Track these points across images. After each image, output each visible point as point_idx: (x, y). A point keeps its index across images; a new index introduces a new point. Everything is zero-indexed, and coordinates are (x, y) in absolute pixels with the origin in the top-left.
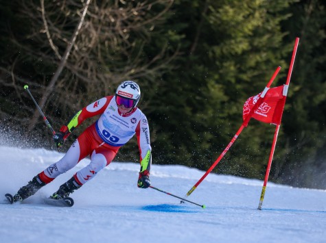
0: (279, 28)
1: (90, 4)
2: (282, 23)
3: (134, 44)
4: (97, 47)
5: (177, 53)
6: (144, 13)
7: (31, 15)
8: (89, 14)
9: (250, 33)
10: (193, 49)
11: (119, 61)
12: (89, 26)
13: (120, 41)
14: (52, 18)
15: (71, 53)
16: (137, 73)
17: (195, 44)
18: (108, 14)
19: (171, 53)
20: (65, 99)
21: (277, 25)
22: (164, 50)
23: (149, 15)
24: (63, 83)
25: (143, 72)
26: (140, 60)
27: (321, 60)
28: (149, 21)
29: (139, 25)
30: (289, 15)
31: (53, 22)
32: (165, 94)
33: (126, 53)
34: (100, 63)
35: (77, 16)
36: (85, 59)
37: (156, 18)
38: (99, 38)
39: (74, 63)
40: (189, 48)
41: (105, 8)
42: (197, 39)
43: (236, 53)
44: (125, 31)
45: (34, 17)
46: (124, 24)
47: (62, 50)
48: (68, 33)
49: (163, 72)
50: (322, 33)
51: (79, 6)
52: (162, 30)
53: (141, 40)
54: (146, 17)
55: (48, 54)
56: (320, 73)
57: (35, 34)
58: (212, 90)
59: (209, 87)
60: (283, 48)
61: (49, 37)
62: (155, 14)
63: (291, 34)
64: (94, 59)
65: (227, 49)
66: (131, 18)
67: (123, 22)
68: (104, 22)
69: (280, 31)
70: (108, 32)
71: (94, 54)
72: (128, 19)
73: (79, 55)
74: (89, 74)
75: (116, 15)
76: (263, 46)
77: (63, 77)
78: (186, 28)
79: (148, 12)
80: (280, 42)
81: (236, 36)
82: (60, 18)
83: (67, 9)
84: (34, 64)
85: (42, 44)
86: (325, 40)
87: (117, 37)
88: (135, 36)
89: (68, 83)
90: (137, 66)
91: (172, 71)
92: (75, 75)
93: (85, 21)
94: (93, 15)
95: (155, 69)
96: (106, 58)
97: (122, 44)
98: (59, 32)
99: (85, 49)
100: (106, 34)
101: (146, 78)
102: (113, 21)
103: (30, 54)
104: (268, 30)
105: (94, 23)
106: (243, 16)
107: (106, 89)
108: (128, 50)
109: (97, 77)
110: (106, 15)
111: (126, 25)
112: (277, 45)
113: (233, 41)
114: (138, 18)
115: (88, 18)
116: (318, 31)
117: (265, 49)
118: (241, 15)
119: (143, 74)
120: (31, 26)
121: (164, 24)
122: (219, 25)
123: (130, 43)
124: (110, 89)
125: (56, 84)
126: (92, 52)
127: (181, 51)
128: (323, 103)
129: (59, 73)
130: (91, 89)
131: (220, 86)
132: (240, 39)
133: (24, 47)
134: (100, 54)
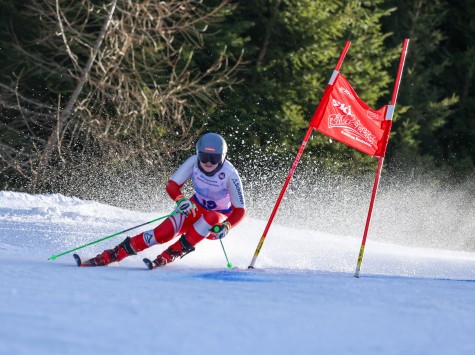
0: (378, 27)
2: (382, 20)
3: (180, 51)
4: (130, 55)
5: (239, 63)
6: (193, 8)
8: (120, 9)
9: (340, 35)
10: (261, 56)
11: (159, 74)
12: (120, 27)
13: (162, 47)
14: (70, 16)
15: (95, 63)
16: (185, 90)
17: (264, 51)
18: (145, 10)
19: (232, 63)
20: (87, 125)
21: (376, 23)
22: (221, 59)
23: (200, 11)
24: (85, 104)
25: (192, 88)
26: (189, 73)
27: (438, 70)
28: (202, 18)
29: (187, 24)
30: (393, 10)
31: (70, 22)
33: (170, 63)
34: (134, 77)
35: (103, 12)
36: (114, 71)
37: (211, 14)
38: (134, 42)
39: (99, 78)
40: (256, 55)
41: (141, 1)
42: (266, 43)
43: (320, 62)
44: (169, 32)
45: (46, 16)
46: (167, 23)
47: (84, 59)
48: (91, 35)
49: (221, 89)
50: (439, 36)
52: (219, 31)
53: (190, 45)
54: (197, 14)
55: (65, 65)
56: (435, 88)
57: (47, 38)
58: (288, 112)
59: (284, 109)
60: (384, 55)
61: (65, 41)
62: (209, 9)
63: (395, 35)
64: (127, 71)
65: (307, 57)
66: (177, 15)
67: (165, 20)
68: (140, 21)
69: (380, 31)
70: (146, 35)
71: (127, 64)
72: (172, 17)
73: (106, 65)
74: (120, 91)
75: (156, 11)
76: (357, 52)
77: (85, 97)
78: (251, 29)
79: (199, 6)
80: (380, 46)
81: (320, 38)
82: (81, 15)
83: (89, 3)
84: (46, 79)
85: (56, 51)
86: (442, 43)
87: (157, 41)
88: (183, 40)
89: (91, 104)
90: (186, 80)
91: (233, 86)
92: (101, 93)
93: (114, 19)
94: (124, 12)
95: (210, 84)
96: (142, 69)
97: (165, 50)
98: (79, 34)
99: (115, 58)
100: (143, 37)
101: (197, 97)
102: (152, 18)
103: (40, 65)
104: (363, 30)
105: (126, 22)
106: (330, 12)
107: (143, 112)
108: (172, 58)
109: (130, 96)
110: (142, 11)
111: (170, 24)
112: (376, 51)
113: (315, 46)
114: (187, 15)
115: (118, 15)
116: (432, 31)
117: (360, 56)
118: (327, 10)
119: (193, 92)
120: (42, 27)
121: (222, 23)
122: (297, 24)
123: (176, 49)
124: (148, 112)
125: (75, 106)
126: (124, 61)
127: (244, 59)
128: (440, 129)
129: (79, 90)
130: (122, 112)
131: (299, 107)
132: (326, 43)
133: (32, 56)
134: (134, 65)
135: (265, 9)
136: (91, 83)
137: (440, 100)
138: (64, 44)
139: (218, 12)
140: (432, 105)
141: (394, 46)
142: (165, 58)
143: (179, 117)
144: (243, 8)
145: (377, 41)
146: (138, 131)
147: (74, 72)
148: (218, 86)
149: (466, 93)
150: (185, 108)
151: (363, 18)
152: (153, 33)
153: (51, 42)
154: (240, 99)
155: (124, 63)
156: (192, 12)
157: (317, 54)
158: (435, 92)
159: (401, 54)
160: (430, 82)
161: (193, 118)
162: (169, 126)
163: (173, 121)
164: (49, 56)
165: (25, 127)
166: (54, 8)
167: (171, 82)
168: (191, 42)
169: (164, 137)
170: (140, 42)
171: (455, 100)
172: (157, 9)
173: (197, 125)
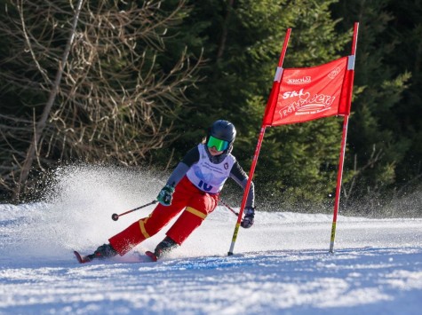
0: (328, 14)
1: (82, 10)
3: (144, 55)
4: (97, 64)
5: (199, 61)
6: (152, 14)
7: (9, 32)
8: (83, 22)
10: (221, 53)
11: (126, 79)
12: (84, 38)
13: (126, 54)
14: (36, 33)
15: (64, 75)
16: (152, 92)
17: (223, 48)
18: (107, 20)
19: (193, 62)
20: (62, 134)
21: (325, 10)
22: (183, 59)
23: (158, 16)
24: (58, 115)
25: (159, 89)
26: (154, 75)
27: (389, 48)
28: (161, 23)
29: (147, 30)
31: (37, 38)
32: (191, 115)
33: (135, 68)
34: (102, 84)
35: (67, 26)
36: (83, 81)
37: (169, 18)
38: (99, 52)
39: (69, 88)
40: (216, 52)
41: (102, 12)
42: (224, 40)
43: (277, 53)
44: (130, 39)
45: (14, 35)
46: (129, 31)
47: (53, 72)
48: (58, 49)
49: (186, 87)
50: (386, 17)
51: (69, 13)
52: (178, 33)
53: (152, 49)
54: (156, 18)
55: (35, 80)
56: (388, 66)
57: (16, 56)
58: (251, 103)
59: (247, 101)
60: (336, 41)
61: (34, 57)
62: (167, 13)
63: (345, 20)
64: (95, 80)
65: (264, 50)
66: (137, 22)
67: (126, 27)
68: (103, 31)
69: (330, 18)
70: (109, 43)
71: (94, 73)
72: (133, 24)
73: (74, 76)
74: (91, 99)
75: (117, 20)
76: (310, 40)
77: (58, 108)
78: (208, 28)
79: (157, 11)
80: (332, 32)
81: (274, 30)
82: (46, 32)
83: (53, 19)
84: (19, 95)
85: (26, 67)
86: (390, 23)
87: (121, 49)
88: (145, 45)
89: (64, 114)
90: (151, 83)
91: (196, 83)
92: (72, 103)
93: (78, 31)
94: (87, 24)
95: (174, 84)
96: (109, 76)
97: (129, 56)
98: (47, 50)
99: (82, 68)
100: (107, 45)
101: (163, 98)
102: (114, 28)
103: (12, 82)
104: (315, 19)
105: (90, 34)
106: (281, 4)
107: (114, 117)
108: (136, 64)
109: (100, 102)
110: (103, 21)
111: (132, 32)
112: (329, 38)
113: (271, 38)
114: (146, 21)
115: (81, 28)
116: (379, 13)
117: (313, 43)
118: (279, 3)
119: (160, 93)
120: (11, 46)
121: (180, 25)
122: (252, 19)
123: (139, 54)
124: (119, 116)
125: (49, 117)
126: (91, 70)
127: (205, 57)
128: (396, 105)
129: (52, 101)
130: (95, 119)
131: (261, 98)
132: (281, 34)
133: (4, 74)
134: (101, 73)
135: (220, 9)
136: (62, 94)
137: (394, 77)
138: (32, 60)
139: (176, 15)
140: (387, 83)
141: (345, 31)
142: (130, 64)
143: (149, 118)
144: (199, 9)
145: (329, 28)
146: (111, 135)
147: (45, 86)
148: (182, 85)
149: (417, 68)
150: (153, 109)
151: (313, 7)
152: (116, 41)
153: (21, 60)
154: (204, 96)
155: (92, 72)
156: (151, 18)
157: (273, 45)
158: (388, 71)
159: (352, 37)
160: (383, 61)
161: (161, 118)
162: (139, 127)
163: (143, 122)
164: (19, 73)
165: (4, 142)
166: (21, 27)
167: (138, 86)
168: (153, 46)
169: (136, 138)
170: (105, 51)
171: (407, 76)
172: (118, 18)
173: (166, 124)
